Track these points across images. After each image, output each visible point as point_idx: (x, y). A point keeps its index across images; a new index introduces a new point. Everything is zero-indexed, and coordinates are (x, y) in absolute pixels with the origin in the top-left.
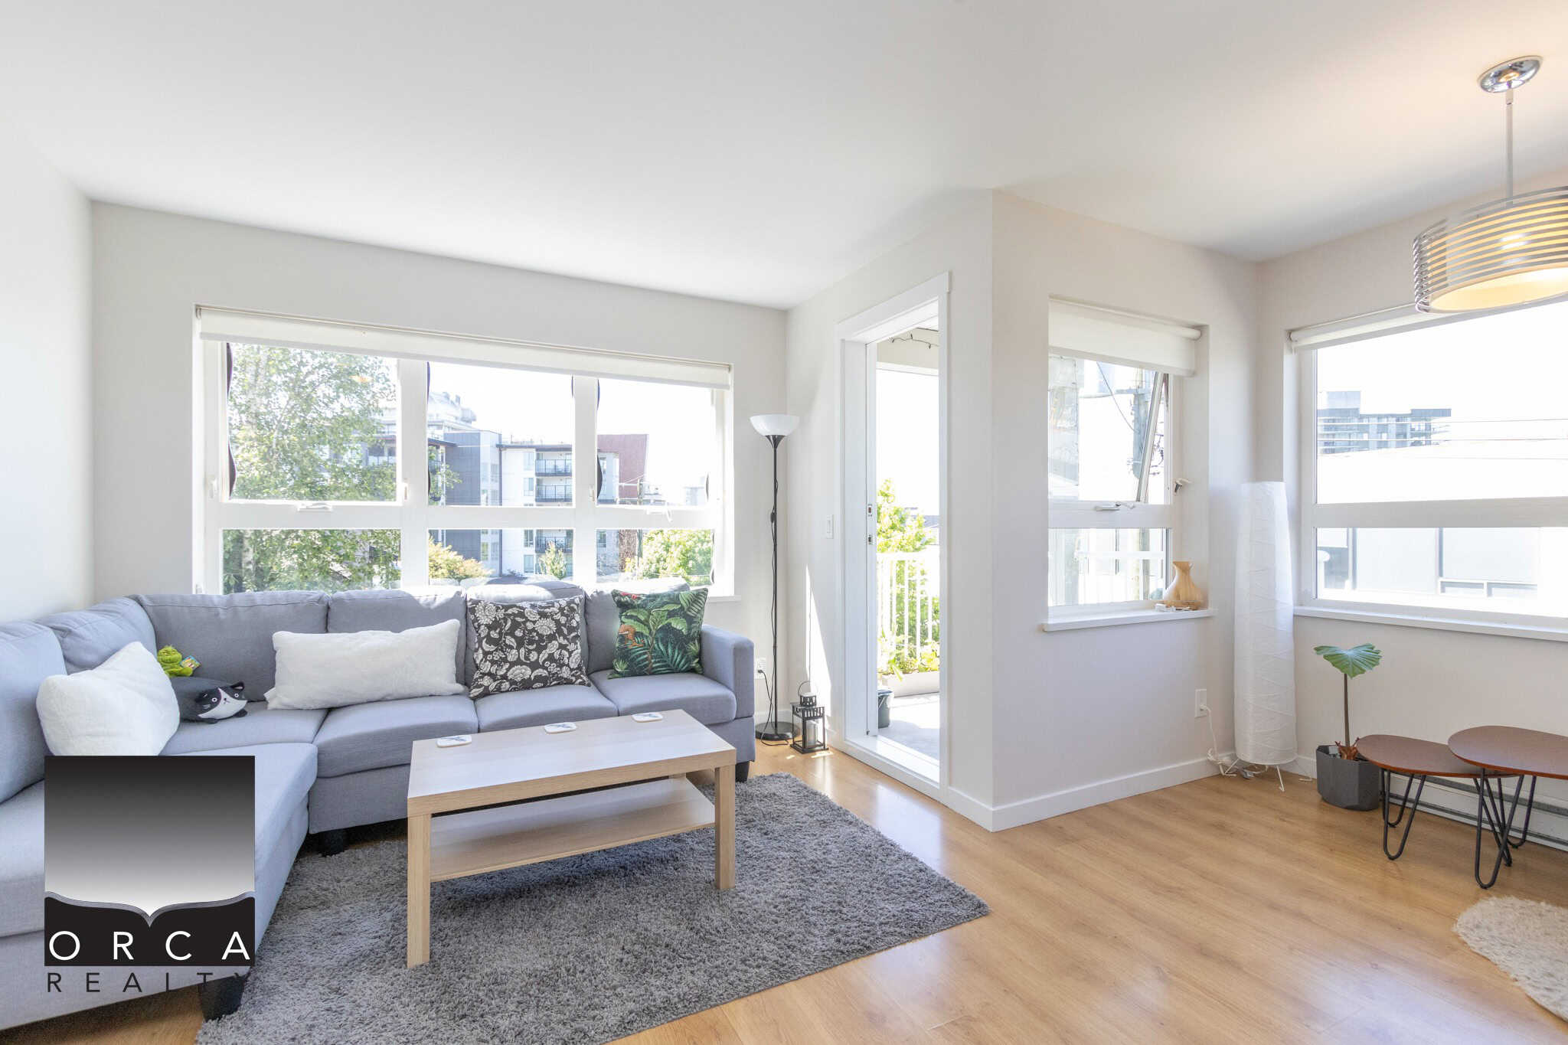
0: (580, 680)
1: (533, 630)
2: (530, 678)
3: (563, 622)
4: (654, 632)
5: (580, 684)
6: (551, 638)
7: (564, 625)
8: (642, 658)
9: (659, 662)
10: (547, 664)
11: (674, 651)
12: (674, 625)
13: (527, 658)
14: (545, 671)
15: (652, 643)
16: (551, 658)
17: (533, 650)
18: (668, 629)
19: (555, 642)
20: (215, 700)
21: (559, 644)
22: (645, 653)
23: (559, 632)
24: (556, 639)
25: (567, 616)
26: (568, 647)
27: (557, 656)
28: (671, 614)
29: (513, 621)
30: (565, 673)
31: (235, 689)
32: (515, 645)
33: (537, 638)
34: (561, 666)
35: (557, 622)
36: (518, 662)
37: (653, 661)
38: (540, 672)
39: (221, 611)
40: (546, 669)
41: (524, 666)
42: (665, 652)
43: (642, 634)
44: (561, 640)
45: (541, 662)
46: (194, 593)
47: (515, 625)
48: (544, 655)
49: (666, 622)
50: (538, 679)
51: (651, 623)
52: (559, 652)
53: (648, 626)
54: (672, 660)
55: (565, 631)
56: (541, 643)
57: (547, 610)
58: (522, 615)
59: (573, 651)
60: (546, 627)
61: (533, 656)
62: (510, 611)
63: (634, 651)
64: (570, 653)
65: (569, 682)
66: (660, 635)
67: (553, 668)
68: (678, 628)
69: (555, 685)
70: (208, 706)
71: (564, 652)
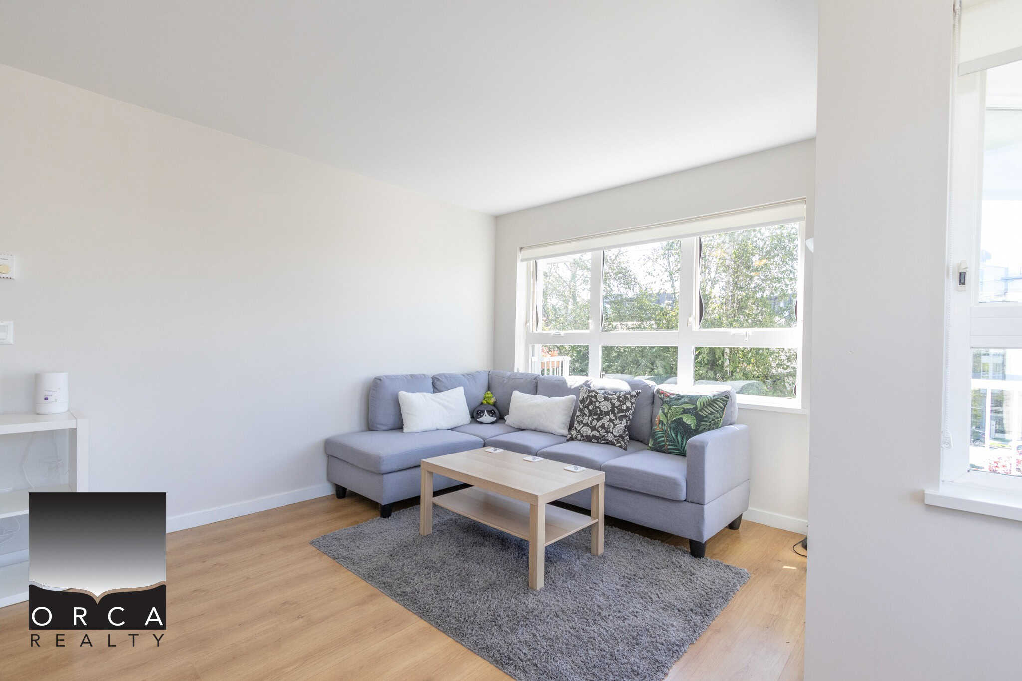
0: (619, 444)
1: (599, 407)
2: (590, 435)
3: (617, 405)
4: (669, 422)
5: (619, 446)
6: (607, 413)
7: (617, 407)
8: (660, 439)
9: (672, 445)
10: (600, 429)
11: (683, 439)
12: (684, 419)
13: (591, 423)
14: (598, 433)
15: (667, 430)
16: (603, 426)
17: (596, 419)
18: (679, 422)
19: (608, 417)
20: (482, 414)
21: (610, 418)
22: (663, 437)
23: (613, 411)
24: (609, 415)
25: (621, 402)
26: (614, 421)
27: (606, 425)
28: (685, 411)
29: (591, 399)
30: (610, 437)
31: (491, 412)
32: (588, 414)
33: (599, 412)
34: (608, 432)
35: (613, 405)
36: (587, 425)
37: (668, 443)
38: (595, 433)
39: (506, 379)
40: (599, 431)
41: (588, 427)
42: (675, 439)
43: (663, 422)
44: (612, 416)
45: (597, 426)
46: (516, 371)
47: (591, 402)
48: (600, 423)
49: (679, 416)
50: (594, 436)
51: (669, 415)
52: (608, 423)
53: (667, 417)
54: (682, 446)
55: (616, 411)
56: (600, 415)
57: (610, 396)
58: (595, 397)
59: (616, 425)
60: (605, 406)
61: (594, 423)
62: (590, 394)
63: (657, 433)
64: (615, 425)
65: (613, 444)
66: (673, 425)
67: (603, 432)
68: (687, 422)
69: (603, 443)
70: (479, 416)
71: (612, 424)
